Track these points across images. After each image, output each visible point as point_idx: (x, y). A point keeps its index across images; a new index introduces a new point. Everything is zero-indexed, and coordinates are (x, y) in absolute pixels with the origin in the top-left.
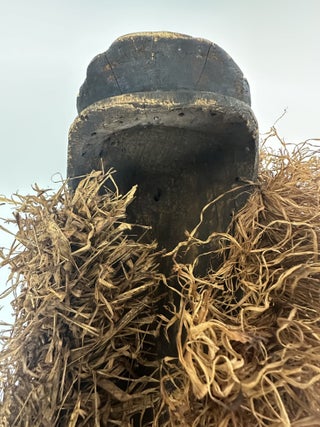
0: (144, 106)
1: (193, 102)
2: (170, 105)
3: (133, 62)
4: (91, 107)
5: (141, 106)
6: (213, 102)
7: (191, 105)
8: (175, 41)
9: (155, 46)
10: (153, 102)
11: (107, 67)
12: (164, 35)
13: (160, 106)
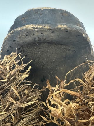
0: (37, 28)
1: (57, 26)
2: (47, 27)
3: (33, 17)
4: (15, 29)
5: (36, 28)
6: (65, 26)
7: (56, 27)
8: (50, 9)
9: (42, 11)
10: (41, 27)
11: (23, 19)
12: (45, 8)
13: (43, 28)
